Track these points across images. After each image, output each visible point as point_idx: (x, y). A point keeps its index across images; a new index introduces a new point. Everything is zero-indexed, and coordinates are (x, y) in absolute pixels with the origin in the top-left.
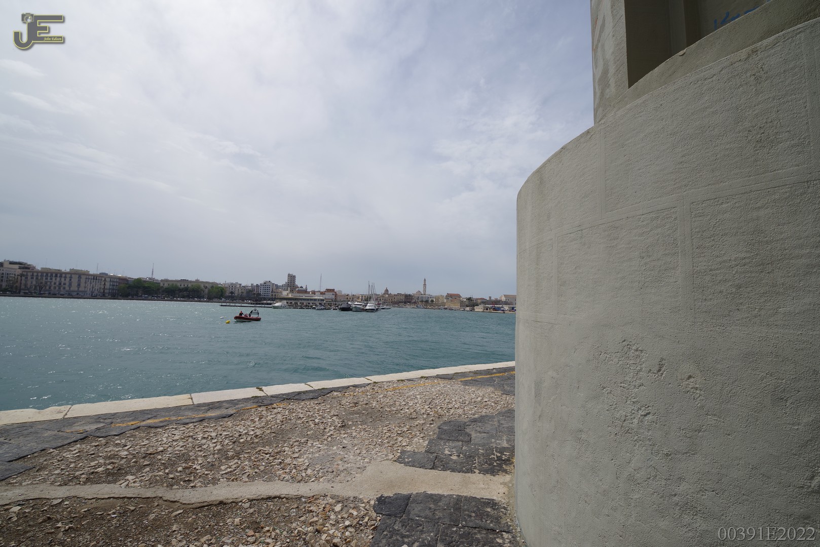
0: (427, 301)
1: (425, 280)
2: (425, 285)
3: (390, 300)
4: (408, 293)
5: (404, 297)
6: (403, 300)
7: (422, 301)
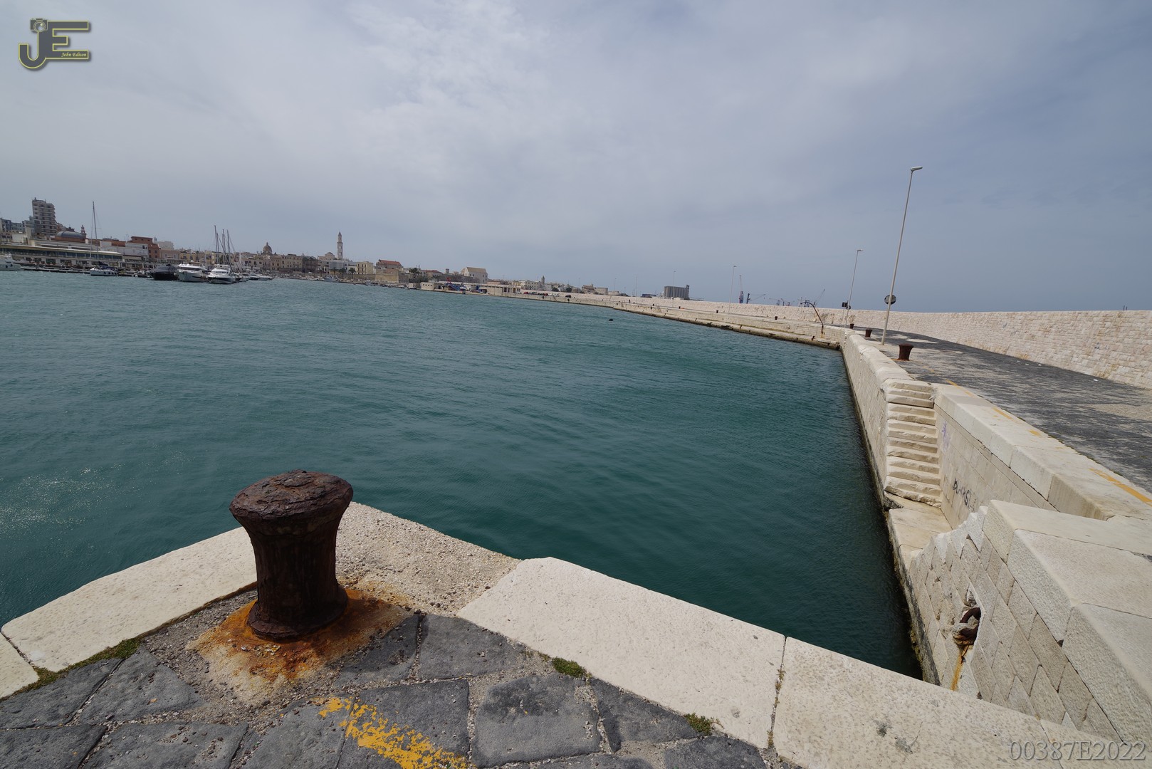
0: (343, 271)
1: (340, 235)
2: (340, 243)
3: (276, 265)
4: (309, 254)
5: (301, 262)
6: (301, 267)
7: (334, 270)
